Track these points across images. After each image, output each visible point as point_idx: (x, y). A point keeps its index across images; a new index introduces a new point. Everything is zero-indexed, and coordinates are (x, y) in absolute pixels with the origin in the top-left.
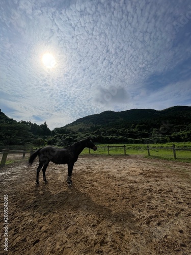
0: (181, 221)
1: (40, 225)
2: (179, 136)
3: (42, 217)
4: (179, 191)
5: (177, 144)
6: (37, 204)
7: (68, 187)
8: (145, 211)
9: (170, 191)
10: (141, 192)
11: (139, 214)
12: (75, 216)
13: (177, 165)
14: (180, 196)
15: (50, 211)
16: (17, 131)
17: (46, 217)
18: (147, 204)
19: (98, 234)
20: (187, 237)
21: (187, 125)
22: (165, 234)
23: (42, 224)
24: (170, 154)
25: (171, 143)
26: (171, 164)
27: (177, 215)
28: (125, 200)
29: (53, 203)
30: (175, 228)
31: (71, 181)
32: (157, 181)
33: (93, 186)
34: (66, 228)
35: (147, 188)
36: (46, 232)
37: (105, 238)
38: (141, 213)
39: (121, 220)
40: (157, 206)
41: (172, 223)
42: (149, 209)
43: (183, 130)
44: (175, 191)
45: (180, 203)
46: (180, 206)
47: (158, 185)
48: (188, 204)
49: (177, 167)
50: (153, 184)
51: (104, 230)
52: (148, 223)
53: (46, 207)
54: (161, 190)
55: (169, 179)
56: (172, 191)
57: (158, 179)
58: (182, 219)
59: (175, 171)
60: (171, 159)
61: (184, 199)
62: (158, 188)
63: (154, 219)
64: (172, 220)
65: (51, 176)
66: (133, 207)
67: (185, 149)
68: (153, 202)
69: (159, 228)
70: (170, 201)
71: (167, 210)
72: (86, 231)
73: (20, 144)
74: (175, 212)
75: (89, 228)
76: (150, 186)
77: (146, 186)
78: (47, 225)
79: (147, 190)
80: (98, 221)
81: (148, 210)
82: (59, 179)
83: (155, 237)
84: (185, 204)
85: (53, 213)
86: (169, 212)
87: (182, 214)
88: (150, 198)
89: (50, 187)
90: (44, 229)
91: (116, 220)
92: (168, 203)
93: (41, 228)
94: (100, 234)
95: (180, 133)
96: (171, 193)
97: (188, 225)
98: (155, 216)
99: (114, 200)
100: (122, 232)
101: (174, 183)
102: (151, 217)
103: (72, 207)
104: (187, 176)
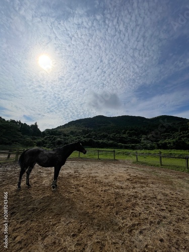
0: (162, 229)
1: (15, 234)
2: (166, 143)
3: (18, 226)
4: (163, 197)
5: (164, 152)
6: (14, 210)
7: (53, 191)
8: (128, 219)
9: (154, 198)
10: (126, 198)
11: (122, 221)
12: (54, 225)
13: (162, 172)
14: (163, 203)
15: (28, 219)
16: (4, 130)
17: (23, 225)
18: (131, 211)
19: (78, 244)
20: (166, 246)
21: (173, 133)
22: (146, 243)
23: (17, 234)
24: (156, 160)
25: (158, 150)
26: (157, 171)
27: (159, 223)
28: (109, 207)
29: (33, 209)
30: (156, 237)
31: (56, 185)
32: (142, 187)
33: (78, 191)
34: (43, 239)
35: (132, 194)
36: (20, 242)
37: (84, 249)
38: (125, 221)
39: (103, 229)
40: (140, 214)
41: (154, 231)
42: (133, 217)
43: (169, 138)
44: (159, 197)
45: (163, 210)
46: (163, 214)
47: (143, 192)
48: (170, 211)
49: (162, 173)
50: (139, 190)
51: (85, 240)
52: (130, 231)
53: (24, 215)
54: (145, 196)
55: (154, 186)
56: (156, 198)
57: (144, 185)
58: (164, 227)
59: (160, 178)
60: (158, 166)
61: (167, 206)
62: (143, 194)
63: (136, 227)
64: (153, 228)
65: (35, 179)
66: (117, 214)
67: (170, 156)
68: (137, 208)
69: (141, 237)
70: (154, 208)
71: (150, 218)
72: (65, 241)
73: (6, 144)
74: (157, 220)
75: (69, 238)
76: (136, 192)
77: (131, 192)
78: (22, 235)
79: (133, 196)
80: (79, 230)
81: (131, 217)
82: (43, 183)
83: (136, 247)
84: (167, 211)
85: (32, 221)
86: (152, 220)
87: (164, 222)
88: (134, 205)
89: (32, 192)
90: (18, 239)
91: (98, 229)
92: (151, 210)
93: (15, 238)
94: (80, 244)
95: (166, 141)
96: (155, 200)
97: (169, 233)
98: (138, 224)
99: (98, 206)
100: (103, 242)
101: (158, 190)
102: (134, 225)
103: (53, 214)
104: (171, 183)
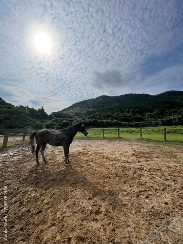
0: (167, 195)
1: (42, 198)
2: (171, 120)
3: (44, 192)
4: (167, 169)
5: (168, 128)
6: (38, 181)
7: (66, 166)
8: (135, 187)
9: (158, 170)
10: (133, 170)
11: (130, 189)
12: (73, 191)
13: (167, 147)
14: (167, 174)
15: (50, 187)
16: (16, 116)
17: (48, 191)
18: (138, 181)
19: (93, 205)
20: (171, 208)
21: (179, 109)
22: (152, 206)
23: (43, 198)
24: (161, 137)
25: (162, 127)
26: (161, 146)
27: (163, 190)
28: (117, 178)
29: (53, 180)
30: (161, 201)
31: (69, 161)
32: (147, 161)
33: (89, 165)
34: (65, 201)
35: (138, 167)
36: (47, 204)
37: (99, 208)
38: (132, 188)
39: (113, 194)
40: (146, 183)
41: (159, 196)
42: (139, 185)
43: (175, 115)
44: (163, 169)
45: (167, 179)
46: (167, 183)
47: (148, 165)
48: (174, 181)
49: (167, 148)
50: (144, 163)
51: (99, 202)
52: (138, 196)
53: (47, 184)
54: (150, 169)
55: (158, 159)
56: (160, 170)
57: (148, 159)
58: (168, 193)
59: (165, 152)
60: (162, 142)
61: (171, 176)
62: (148, 167)
63: (142, 193)
64: (159, 194)
65: (50, 157)
66: (125, 183)
67: (175, 132)
68: (143, 179)
69: (147, 201)
70: (158, 178)
71: (155, 186)
72: (83, 203)
73: (20, 128)
74: (162, 188)
75: (86, 201)
76: (141, 165)
77: (137, 165)
78: (48, 198)
79: (138, 168)
80: (93, 195)
81: (138, 186)
82: (57, 160)
83: (143, 208)
84: (171, 180)
85: (54, 188)
86: (157, 187)
87: (168, 189)
88: (140, 176)
89: (49, 167)
90: (45, 201)
91: (109, 194)
92: (156, 180)
93: (43, 200)
94: (96, 205)
95: (172, 117)
96: (160, 171)
97: (173, 198)
98: (144, 191)
99: (108, 177)
100: (114, 204)
101: (162, 163)
102: (140, 192)
103: (70, 183)
104: (176, 157)
